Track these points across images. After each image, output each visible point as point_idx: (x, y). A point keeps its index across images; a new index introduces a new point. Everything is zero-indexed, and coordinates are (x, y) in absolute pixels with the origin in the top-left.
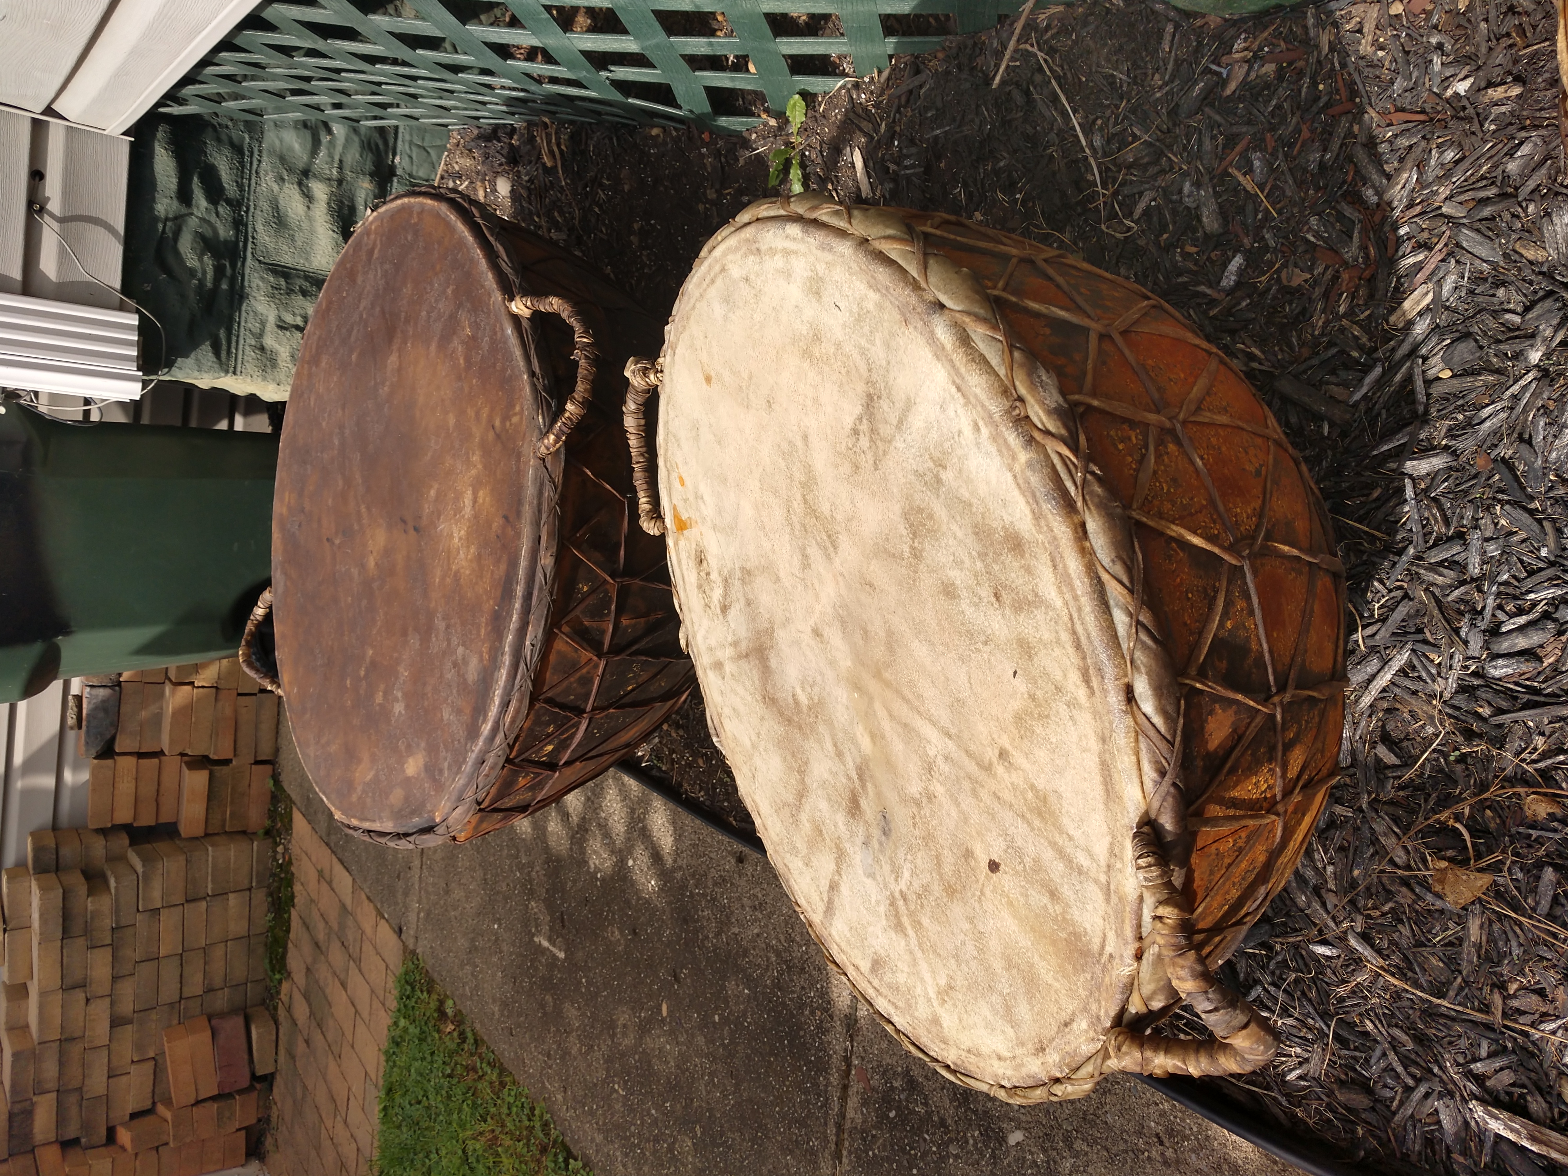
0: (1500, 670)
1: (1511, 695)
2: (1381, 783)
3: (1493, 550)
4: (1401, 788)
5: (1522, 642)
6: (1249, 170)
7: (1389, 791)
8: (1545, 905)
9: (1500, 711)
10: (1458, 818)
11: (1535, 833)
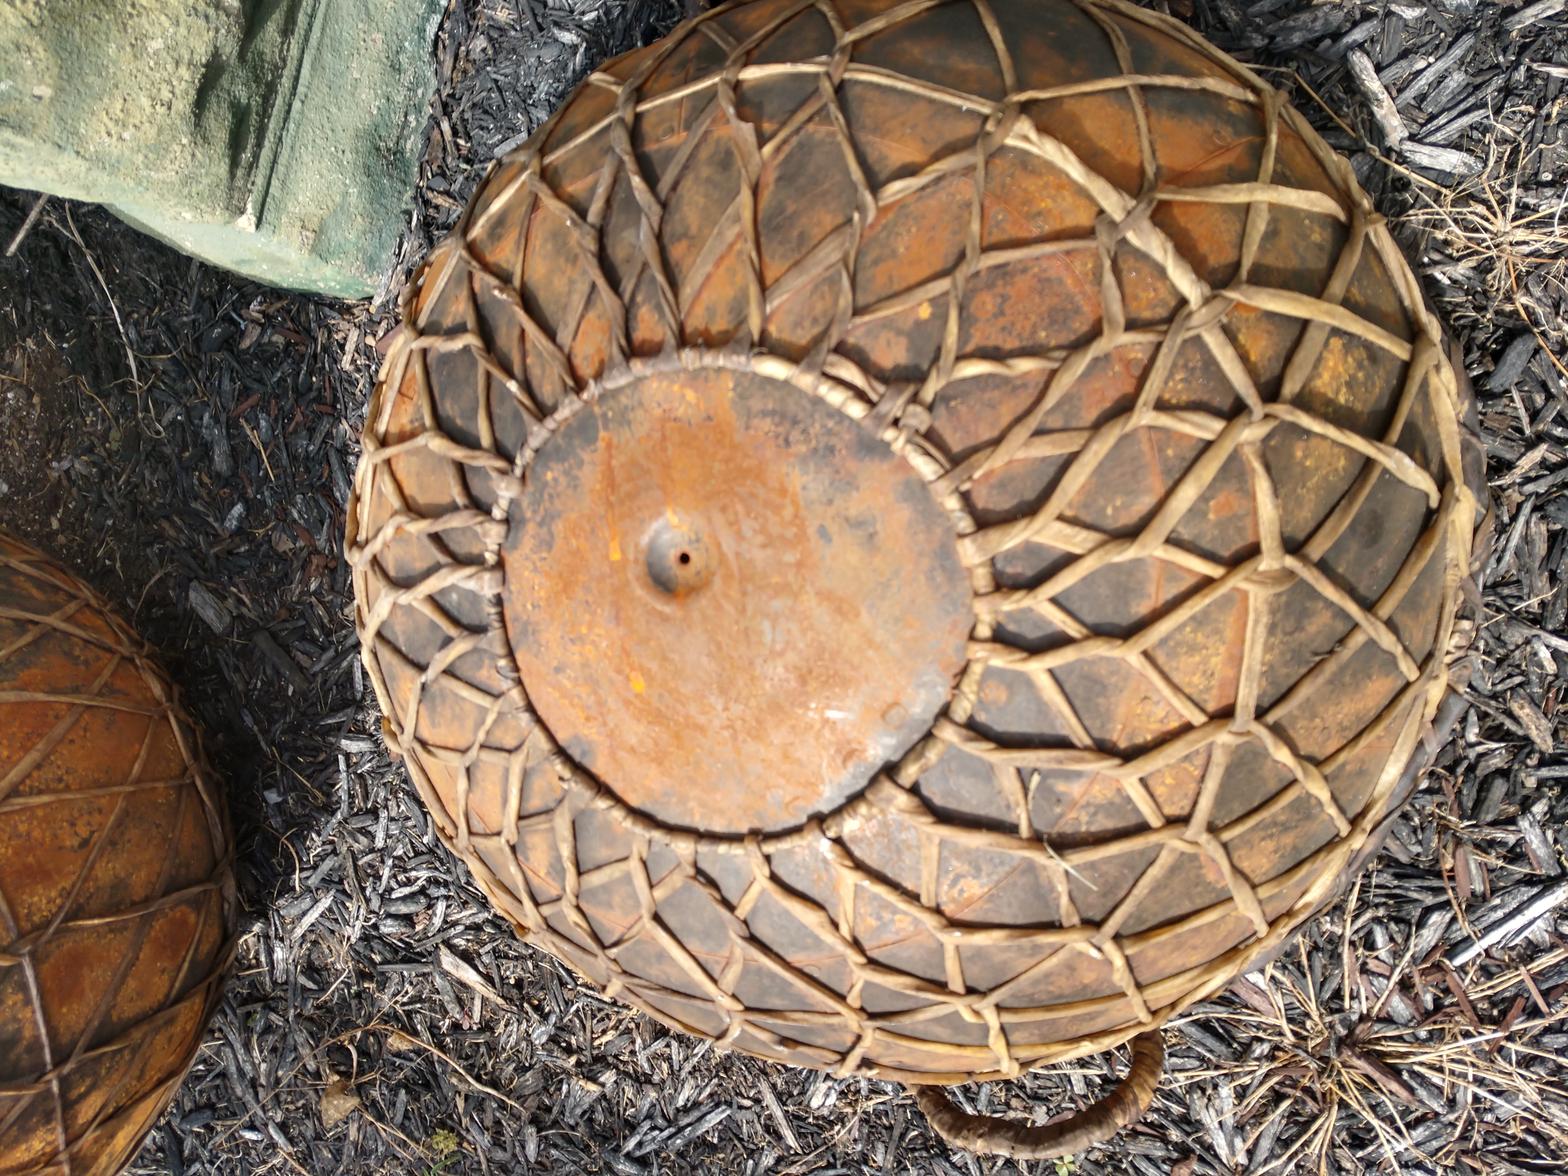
0: (389, 928)
1: (395, 950)
2: (305, 1000)
3: (394, 830)
4: (318, 1007)
5: (404, 909)
6: (256, 427)
7: (309, 1008)
8: (399, 1118)
9: (385, 962)
10: (351, 1041)
11: (398, 1061)
